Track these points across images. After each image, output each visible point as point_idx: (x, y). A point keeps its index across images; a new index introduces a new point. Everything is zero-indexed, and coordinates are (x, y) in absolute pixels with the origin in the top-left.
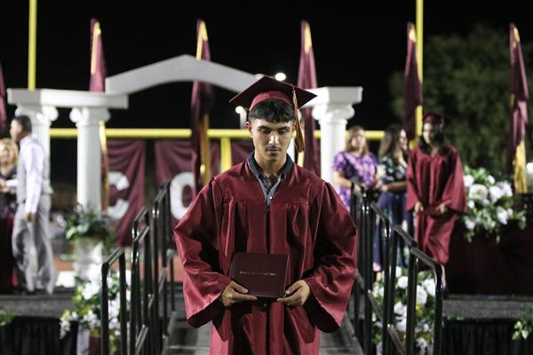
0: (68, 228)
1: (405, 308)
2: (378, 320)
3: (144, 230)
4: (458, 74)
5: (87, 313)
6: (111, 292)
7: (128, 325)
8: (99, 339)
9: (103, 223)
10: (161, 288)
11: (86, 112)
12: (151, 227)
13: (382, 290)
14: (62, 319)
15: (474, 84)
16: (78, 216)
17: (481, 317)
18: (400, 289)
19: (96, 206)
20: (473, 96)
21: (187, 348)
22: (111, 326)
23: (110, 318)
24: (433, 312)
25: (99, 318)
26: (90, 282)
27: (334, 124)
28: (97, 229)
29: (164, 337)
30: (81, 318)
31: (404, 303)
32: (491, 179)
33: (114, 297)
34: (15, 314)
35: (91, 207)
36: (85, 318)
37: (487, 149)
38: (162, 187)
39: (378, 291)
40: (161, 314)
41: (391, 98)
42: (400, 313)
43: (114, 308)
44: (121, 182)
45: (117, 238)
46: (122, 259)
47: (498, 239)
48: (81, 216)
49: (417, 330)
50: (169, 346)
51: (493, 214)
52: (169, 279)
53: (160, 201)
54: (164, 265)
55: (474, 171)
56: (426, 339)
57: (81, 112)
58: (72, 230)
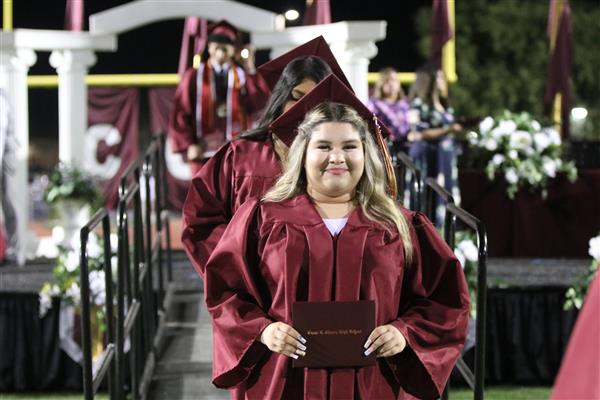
0: (49, 190)
3: (133, 188)
4: (494, 9)
5: (70, 287)
9: (89, 182)
10: (155, 256)
11: (68, 56)
14: (42, 294)
15: (510, 20)
16: (60, 175)
17: (527, 284)
20: (511, 34)
21: (187, 325)
22: (97, 302)
26: (73, 250)
27: (354, 64)
28: (82, 189)
29: (160, 313)
30: (64, 292)
32: (536, 125)
35: (75, 163)
36: (69, 293)
38: (155, 139)
40: (156, 286)
43: (97, 281)
44: (112, 136)
47: (545, 194)
48: (65, 175)
50: (166, 324)
51: (538, 164)
52: (164, 246)
53: (152, 156)
54: (159, 229)
55: (516, 117)
57: (63, 56)
58: (54, 193)
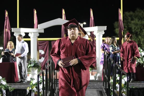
0: (28, 65)
1: (119, 85)
2: (112, 88)
4: (132, 22)
5: (34, 88)
6: (40, 82)
7: (45, 91)
8: (37, 95)
9: (38, 63)
10: (53, 81)
11: (33, 34)
12: (51, 64)
13: (113, 80)
14: (27, 89)
15: (137, 25)
16: (31, 62)
17: (139, 87)
18: (117, 80)
19: (36, 59)
20: (137, 28)
22: (40, 91)
23: (40, 89)
24: (126, 86)
25: (37, 89)
26: (35, 79)
27: (99, 36)
28: (36, 65)
29: (54, 94)
31: (119, 84)
32: (142, 50)
33: (41, 83)
34: (14, 88)
35: (34, 59)
36: (33, 89)
37: (141, 42)
39: (112, 81)
40: (54, 88)
41: (115, 29)
42: (118, 86)
43: (41, 86)
44: (42, 52)
45: (41, 68)
46: (43, 73)
48: (32, 62)
49: (122, 91)
51: (142, 59)
52: (55, 78)
54: (54, 75)
56: (125, 94)
57: (31, 34)
58: (30, 66)
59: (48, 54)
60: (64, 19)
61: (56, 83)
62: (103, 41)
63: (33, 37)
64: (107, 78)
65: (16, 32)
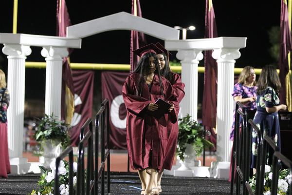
0: (37, 132)
5: (48, 193)
6: (65, 178)
9: (62, 129)
11: (52, 50)
12: (94, 133)
16: (44, 124)
18: (269, 180)
19: (57, 117)
26: (51, 171)
27: (227, 62)
28: (58, 133)
39: (252, 182)
44: (77, 100)
45: (72, 141)
48: (47, 123)
52: (106, 170)
53: (100, 115)
54: (103, 160)
57: (48, 50)
58: (41, 133)
59: (91, 106)
60: (138, 15)
61: (106, 180)
62: (237, 75)
63: (51, 58)
64: (241, 173)
65: (7, 44)
